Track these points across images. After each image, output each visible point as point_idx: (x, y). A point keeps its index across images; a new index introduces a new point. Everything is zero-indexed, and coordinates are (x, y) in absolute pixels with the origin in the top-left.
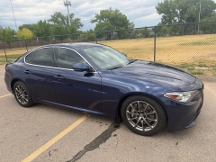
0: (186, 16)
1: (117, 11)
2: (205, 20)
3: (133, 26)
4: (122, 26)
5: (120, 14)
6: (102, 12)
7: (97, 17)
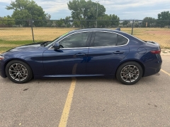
1: (33, 2)
2: (101, 18)
5: (36, 5)
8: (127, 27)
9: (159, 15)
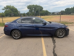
0: (36, 10)
1: (13, 6)
2: (41, 12)
3: (20, 12)
4: (15, 12)
5: (14, 8)
6: (7, 6)
7: (5, 8)
8: (54, 15)
9: (65, 10)
